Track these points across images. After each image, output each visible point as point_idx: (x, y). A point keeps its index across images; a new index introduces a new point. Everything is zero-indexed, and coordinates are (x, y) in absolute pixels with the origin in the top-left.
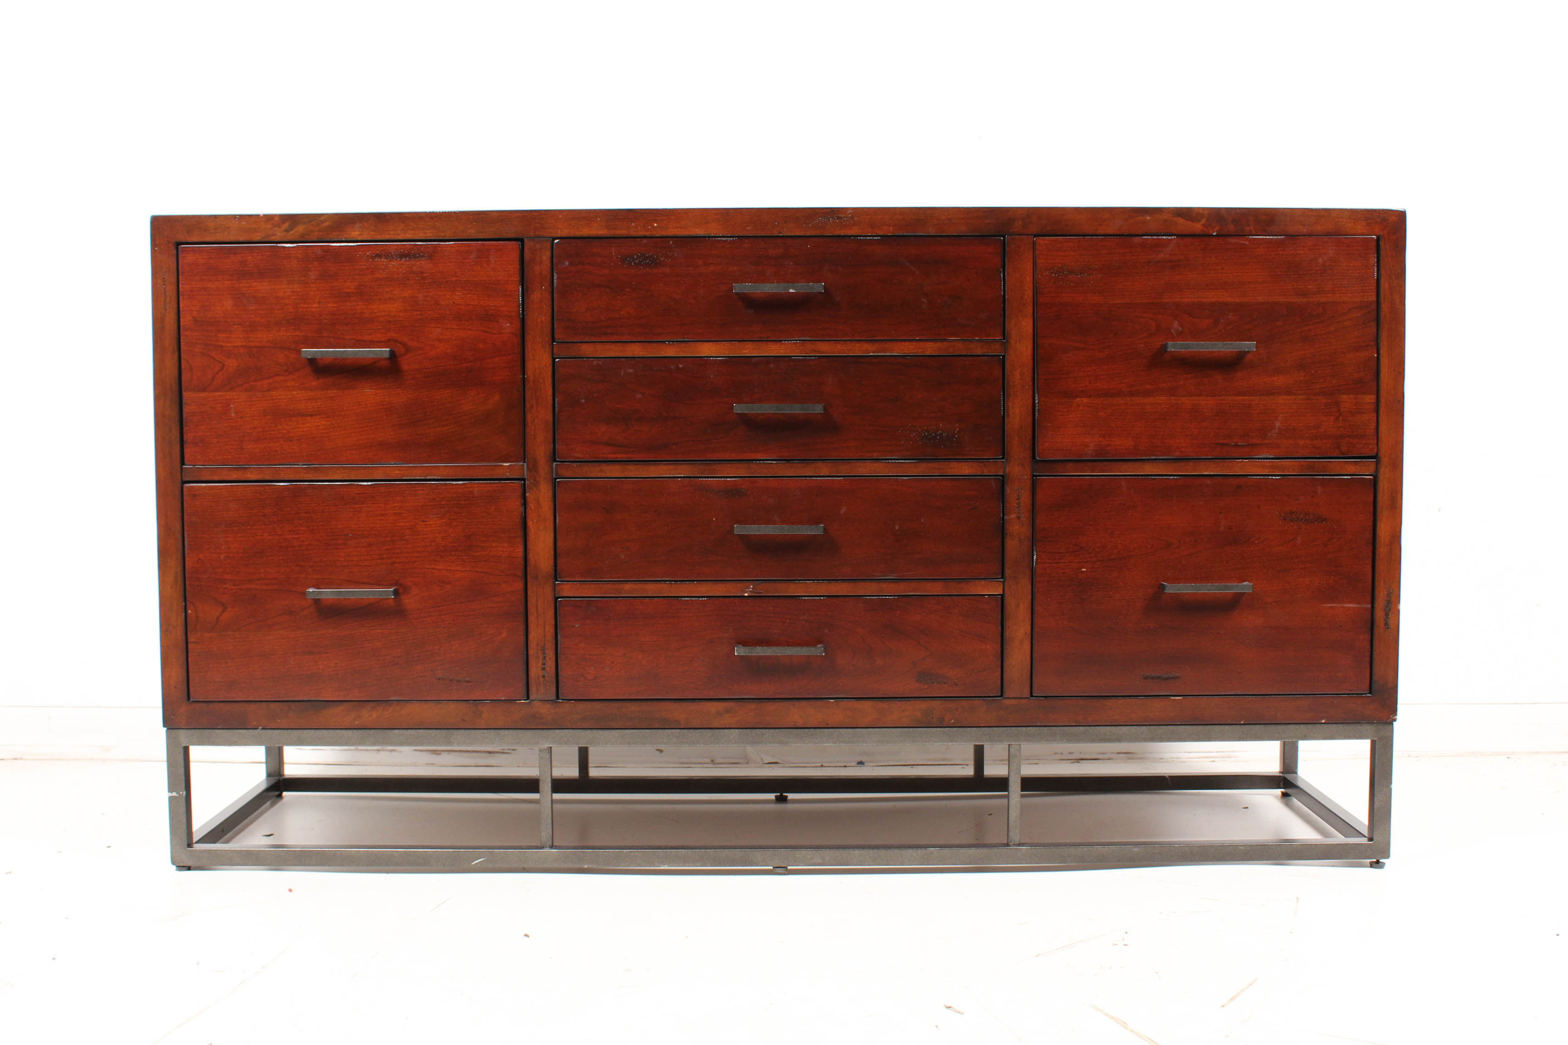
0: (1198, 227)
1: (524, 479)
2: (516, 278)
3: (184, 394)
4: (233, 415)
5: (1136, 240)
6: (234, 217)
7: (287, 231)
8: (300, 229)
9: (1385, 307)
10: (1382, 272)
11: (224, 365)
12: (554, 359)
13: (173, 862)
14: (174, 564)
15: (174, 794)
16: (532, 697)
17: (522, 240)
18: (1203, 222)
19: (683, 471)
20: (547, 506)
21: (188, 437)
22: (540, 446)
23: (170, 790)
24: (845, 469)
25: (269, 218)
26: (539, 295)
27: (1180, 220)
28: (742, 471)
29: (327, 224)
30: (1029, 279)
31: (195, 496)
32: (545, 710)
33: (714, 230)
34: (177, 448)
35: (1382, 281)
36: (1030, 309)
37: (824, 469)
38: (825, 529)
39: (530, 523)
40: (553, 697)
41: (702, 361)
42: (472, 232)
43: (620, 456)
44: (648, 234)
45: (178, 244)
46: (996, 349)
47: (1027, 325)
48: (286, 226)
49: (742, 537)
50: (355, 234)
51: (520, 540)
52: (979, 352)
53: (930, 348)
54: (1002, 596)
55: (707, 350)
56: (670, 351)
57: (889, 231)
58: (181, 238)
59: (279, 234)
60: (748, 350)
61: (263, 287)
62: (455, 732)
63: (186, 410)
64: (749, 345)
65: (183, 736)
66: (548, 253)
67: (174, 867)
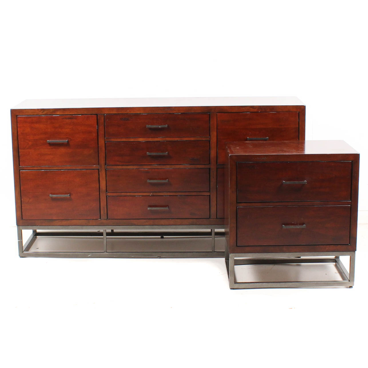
0: (256, 110)
1: (99, 169)
2: (96, 123)
3: (19, 150)
4: (31, 155)
5: (241, 114)
6: (30, 109)
7: (42, 113)
8: (45, 112)
9: (300, 128)
10: (300, 120)
11: (28, 144)
12: (105, 142)
13: (19, 256)
14: (18, 189)
15: (19, 241)
16: (101, 219)
17: (97, 115)
18: (257, 109)
19: (135, 167)
20: (104, 175)
21: (20, 160)
22: (102, 161)
23: (18, 240)
24: (173, 167)
25: (38, 110)
26: (101, 127)
27: (251, 109)
28: (149, 167)
29: (51, 111)
30: (215, 122)
31: (23, 173)
32: (105, 221)
33: (142, 112)
34: (18, 162)
35: (300, 122)
36: (216, 130)
37: (168, 167)
38: (168, 181)
39: (100, 179)
40: (106, 218)
41: (139, 142)
42: (86, 113)
43: (121, 164)
44: (126, 113)
45: (17, 116)
46: (208, 139)
47: (215, 133)
48: (42, 111)
49: (149, 183)
50: (58, 113)
51: (98, 183)
52: (204, 140)
53: (192, 139)
54: (210, 195)
55: (141, 140)
56: (132, 140)
57: (183, 112)
58: (17, 114)
59: (40, 113)
60: (150, 140)
61: (37, 126)
62: (84, 226)
63: (20, 154)
64: (150, 138)
65: (21, 227)
66: (103, 118)
67: (19, 257)
